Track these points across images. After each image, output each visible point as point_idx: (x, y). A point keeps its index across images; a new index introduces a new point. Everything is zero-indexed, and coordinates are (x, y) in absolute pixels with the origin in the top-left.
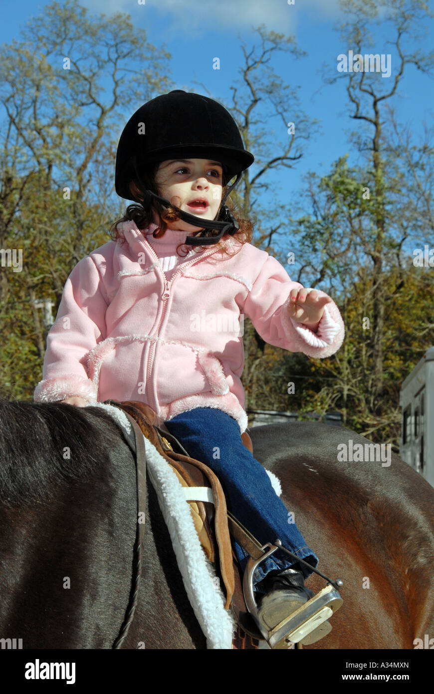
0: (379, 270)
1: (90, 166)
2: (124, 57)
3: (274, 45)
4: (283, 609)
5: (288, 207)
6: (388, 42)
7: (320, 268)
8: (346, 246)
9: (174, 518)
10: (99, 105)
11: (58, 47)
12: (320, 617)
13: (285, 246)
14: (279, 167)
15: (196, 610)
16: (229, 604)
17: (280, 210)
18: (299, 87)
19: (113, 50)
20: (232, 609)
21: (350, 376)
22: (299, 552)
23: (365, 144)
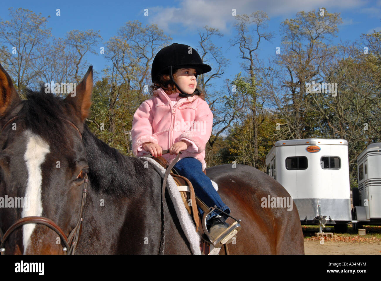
0: (255, 115)
1: (144, 81)
2: (155, 40)
3: (211, 33)
4: (218, 232)
5: (219, 92)
6: (254, 30)
7: (232, 115)
8: (242, 106)
9: (174, 198)
10: (146, 58)
11: (131, 37)
12: (233, 234)
13: (219, 107)
14: (215, 77)
15: (185, 232)
16: (197, 230)
17: (216, 94)
18: (221, 48)
19: (151, 38)
20: (198, 232)
21: (246, 155)
22: (223, 208)
23: (247, 67)
